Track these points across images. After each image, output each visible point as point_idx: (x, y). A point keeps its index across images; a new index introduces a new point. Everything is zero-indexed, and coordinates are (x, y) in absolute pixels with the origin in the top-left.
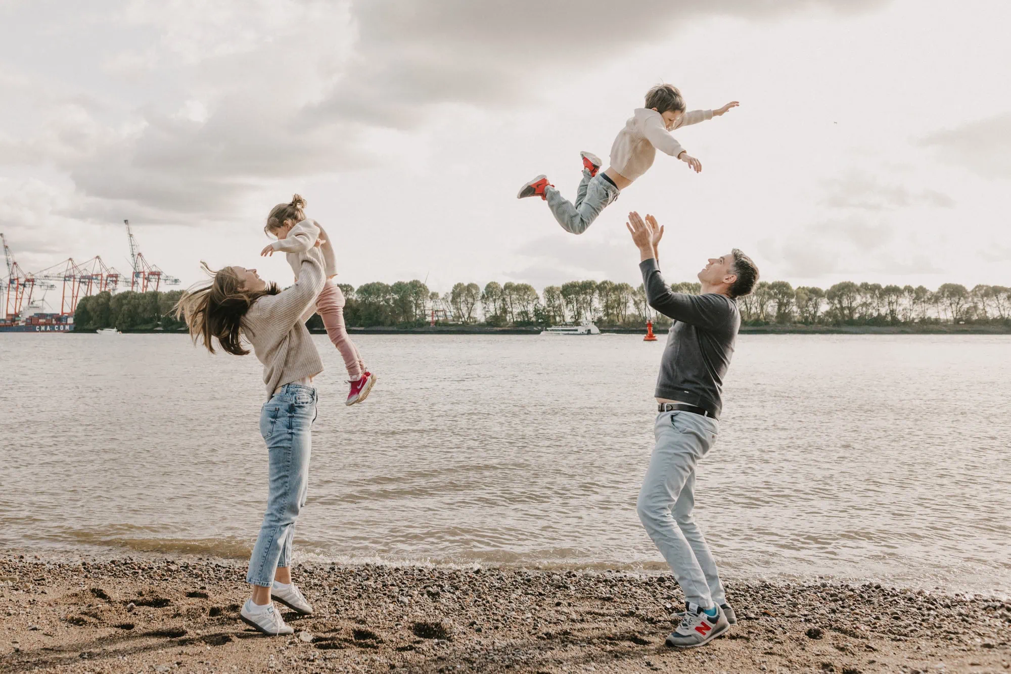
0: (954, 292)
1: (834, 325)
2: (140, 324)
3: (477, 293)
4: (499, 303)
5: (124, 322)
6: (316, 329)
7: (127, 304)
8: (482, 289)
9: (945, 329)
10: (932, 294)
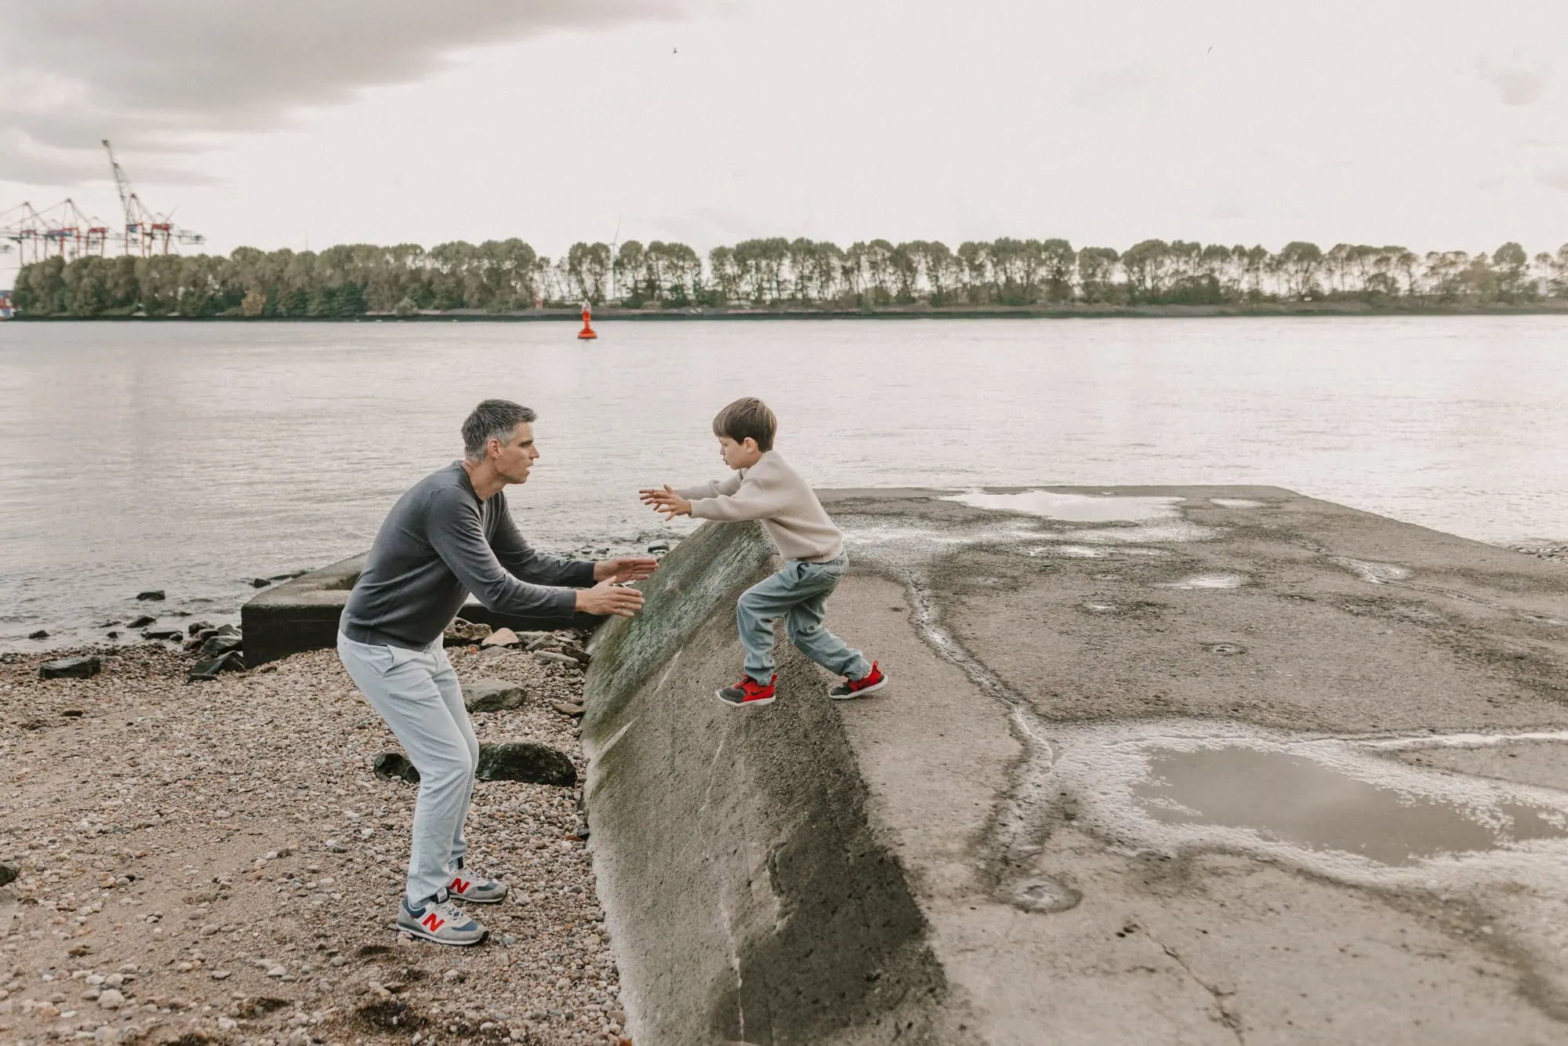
0: (1304, 253)
1: (1128, 304)
2: (112, 307)
3: (608, 258)
4: (642, 273)
5: (87, 304)
6: (369, 313)
7: (88, 276)
8: (615, 252)
9: (1282, 308)
10: (1272, 258)
